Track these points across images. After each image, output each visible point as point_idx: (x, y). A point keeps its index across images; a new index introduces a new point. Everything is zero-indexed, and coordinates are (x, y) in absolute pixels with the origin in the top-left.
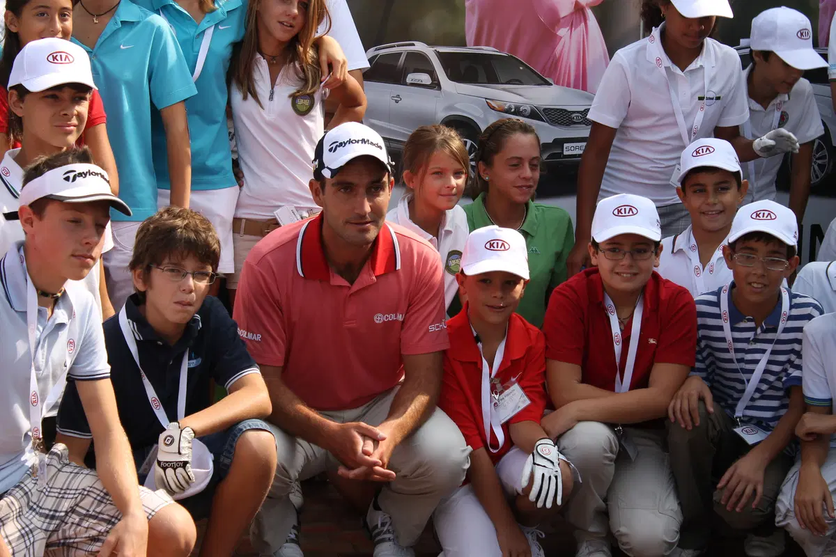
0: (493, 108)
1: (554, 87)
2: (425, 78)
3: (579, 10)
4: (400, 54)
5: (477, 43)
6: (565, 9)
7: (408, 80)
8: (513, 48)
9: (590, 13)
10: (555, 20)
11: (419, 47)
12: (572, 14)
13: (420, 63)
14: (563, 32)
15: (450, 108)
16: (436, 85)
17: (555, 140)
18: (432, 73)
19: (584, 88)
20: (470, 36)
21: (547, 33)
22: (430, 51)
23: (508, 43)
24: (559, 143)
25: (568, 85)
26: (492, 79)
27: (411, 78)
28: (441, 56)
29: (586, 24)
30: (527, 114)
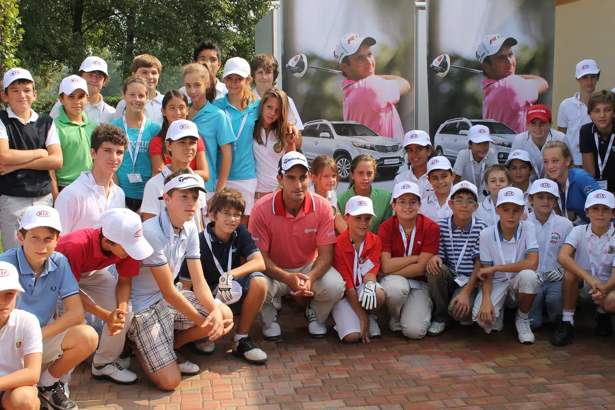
0: (355, 146)
1: (380, 137)
2: (328, 135)
3: (389, 105)
4: (317, 125)
5: (348, 119)
6: (383, 106)
7: (321, 136)
8: (362, 121)
9: (393, 107)
10: (379, 110)
11: (325, 122)
12: (386, 107)
13: (325, 128)
14: (383, 114)
15: (337, 146)
16: (332, 137)
17: (381, 158)
18: (330, 132)
19: (392, 137)
20: (345, 117)
21: (376, 115)
22: (329, 124)
23: (360, 120)
24: (382, 159)
25: (386, 136)
26: (354, 134)
27: (322, 134)
28: (334, 126)
29: (392, 111)
30: (369, 148)
